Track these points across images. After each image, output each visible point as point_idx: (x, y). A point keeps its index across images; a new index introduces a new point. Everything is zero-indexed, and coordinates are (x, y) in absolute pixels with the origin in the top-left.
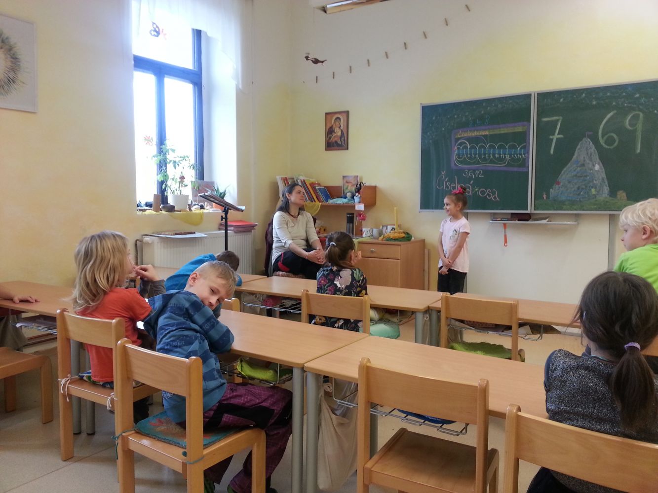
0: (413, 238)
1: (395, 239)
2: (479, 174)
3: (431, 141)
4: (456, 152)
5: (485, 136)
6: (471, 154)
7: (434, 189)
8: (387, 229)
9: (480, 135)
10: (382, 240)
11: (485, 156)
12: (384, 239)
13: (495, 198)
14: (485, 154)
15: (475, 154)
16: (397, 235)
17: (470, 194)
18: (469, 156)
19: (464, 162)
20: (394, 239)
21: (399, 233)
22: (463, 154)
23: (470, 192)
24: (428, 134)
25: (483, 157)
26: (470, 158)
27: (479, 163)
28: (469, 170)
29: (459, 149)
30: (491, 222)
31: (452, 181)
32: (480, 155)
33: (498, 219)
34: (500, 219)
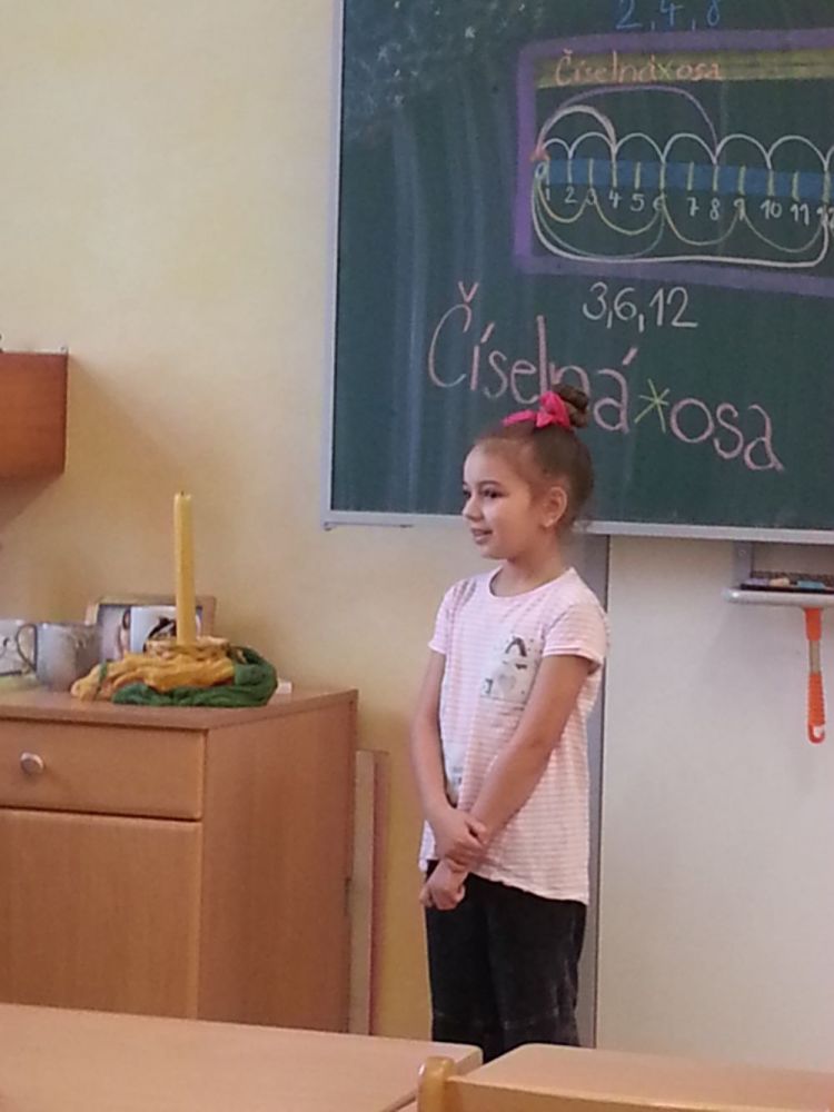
0: (284, 687)
1: (174, 695)
2: (670, 311)
3: (398, 99)
4: (543, 173)
5: (705, 89)
6: (625, 190)
7: (415, 391)
8: (126, 626)
9: (679, 84)
10: (95, 696)
11: (705, 207)
12: (107, 691)
13: (759, 455)
14: (705, 196)
15: (650, 191)
16: (183, 668)
17: (623, 425)
18: (616, 198)
19: (587, 236)
20: (170, 694)
21: (201, 653)
22: (582, 189)
23: (623, 415)
24: (383, 53)
25: (694, 208)
26: (623, 216)
27: (671, 246)
28: (616, 282)
29: (557, 153)
30: (736, 594)
31: (516, 344)
32: (676, 198)
33: (775, 583)
34: (784, 582)
